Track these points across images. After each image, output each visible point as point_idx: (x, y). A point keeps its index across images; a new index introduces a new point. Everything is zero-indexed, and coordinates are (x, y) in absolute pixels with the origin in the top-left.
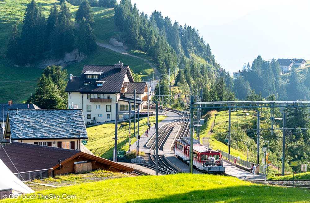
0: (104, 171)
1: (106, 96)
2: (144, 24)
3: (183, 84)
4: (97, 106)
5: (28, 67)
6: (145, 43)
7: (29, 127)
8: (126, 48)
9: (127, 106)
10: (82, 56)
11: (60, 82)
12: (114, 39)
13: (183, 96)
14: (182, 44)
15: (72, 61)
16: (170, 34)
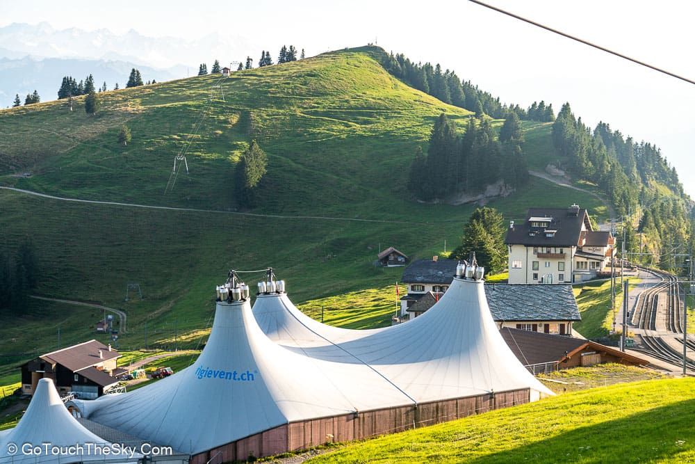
0: (615, 364)
1: (558, 251)
2: (593, 145)
3: (651, 229)
4: (546, 263)
5: (435, 202)
6: (594, 172)
7: (510, 306)
8: (569, 178)
9: (586, 263)
10: (509, 189)
11: (492, 230)
12: (553, 166)
13: (651, 246)
14: (638, 168)
15: (496, 196)
16: (622, 154)
